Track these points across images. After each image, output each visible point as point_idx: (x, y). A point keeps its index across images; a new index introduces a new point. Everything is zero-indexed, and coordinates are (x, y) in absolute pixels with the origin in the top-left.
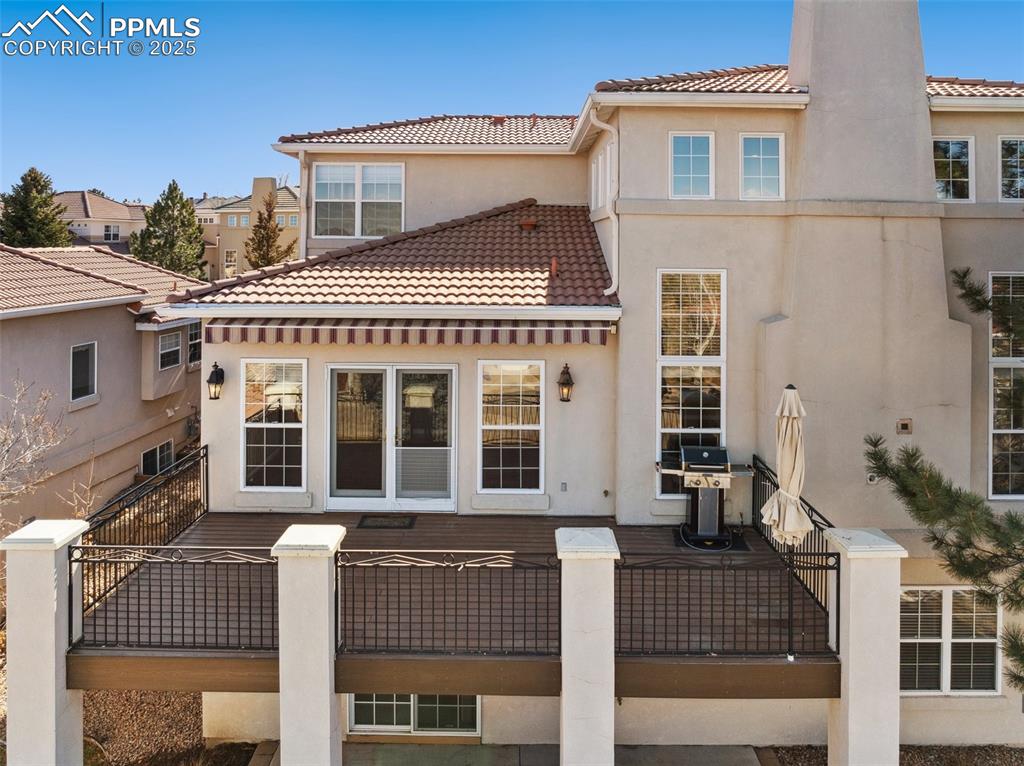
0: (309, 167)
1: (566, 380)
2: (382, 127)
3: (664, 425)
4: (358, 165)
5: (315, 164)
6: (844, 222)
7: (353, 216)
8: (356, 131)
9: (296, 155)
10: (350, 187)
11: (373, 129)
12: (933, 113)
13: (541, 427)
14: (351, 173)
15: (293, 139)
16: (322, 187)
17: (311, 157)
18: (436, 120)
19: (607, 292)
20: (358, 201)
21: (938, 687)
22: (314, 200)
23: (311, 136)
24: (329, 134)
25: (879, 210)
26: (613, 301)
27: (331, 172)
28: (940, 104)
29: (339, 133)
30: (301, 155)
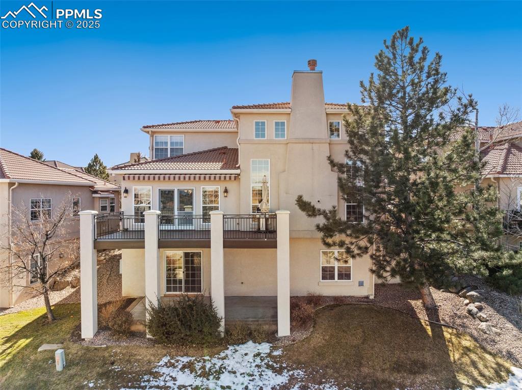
0: (153, 136)
1: (226, 191)
2: (177, 124)
3: (253, 203)
4: (169, 136)
5: (155, 135)
6: (301, 145)
7: (167, 152)
8: (168, 125)
9: (148, 132)
10: (166, 143)
11: (174, 124)
12: (327, 114)
13: (219, 205)
14: (167, 138)
15: (147, 127)
16: (157, 143)
17: (153, 133)
18: (196, 122)
19: (237, 166)
20: (169, 147)
21: (334, 279)
22: (154, 147)
23: (153, 126)
24: (159, 126)
25: (311, 141)
26: (239, 168)
27: (161, 138)
28: (329, 111)
29: (163, 125)
30: (150, 133)
